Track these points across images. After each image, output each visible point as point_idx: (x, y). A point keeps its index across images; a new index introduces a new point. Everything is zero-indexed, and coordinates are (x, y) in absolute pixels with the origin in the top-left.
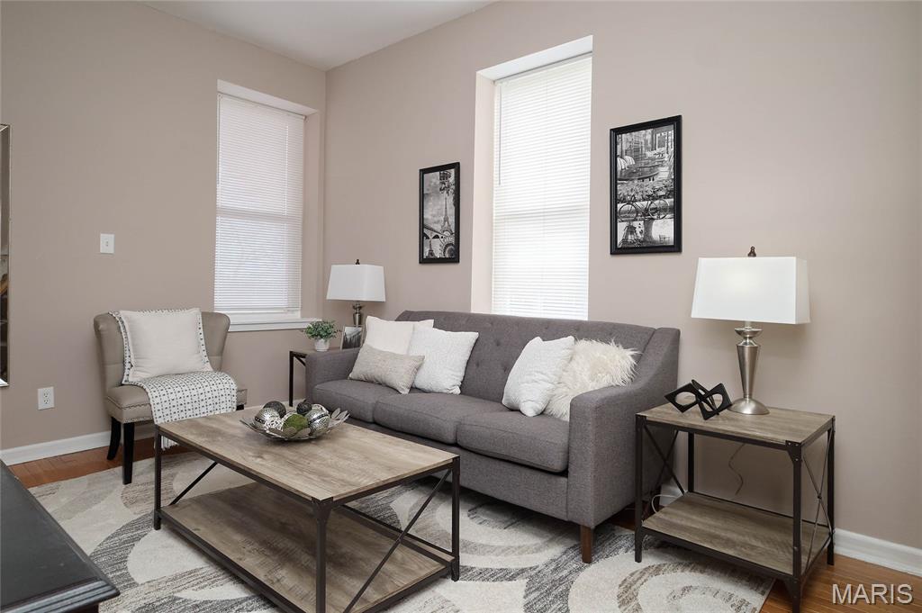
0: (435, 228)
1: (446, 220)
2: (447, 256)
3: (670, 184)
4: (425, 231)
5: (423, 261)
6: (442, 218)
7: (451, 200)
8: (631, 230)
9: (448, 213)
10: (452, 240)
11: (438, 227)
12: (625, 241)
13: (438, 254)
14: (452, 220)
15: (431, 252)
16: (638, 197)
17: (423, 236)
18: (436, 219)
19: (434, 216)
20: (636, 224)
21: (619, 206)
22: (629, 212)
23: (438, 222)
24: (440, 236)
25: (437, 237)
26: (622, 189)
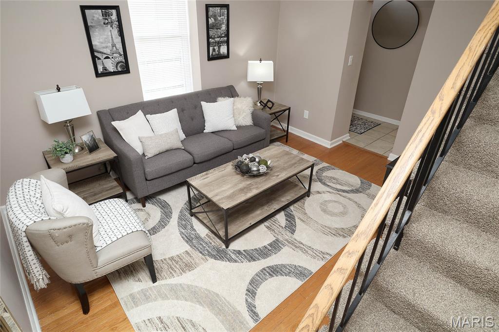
0: (105, 52)
1: (114, 45)
2: (120, 69)
3: (225, 31)
4: (96, 54)
5: (98, 75)
6: (110, 45)
7: (115, 32)
8: (214, 50)
9: (114, 41)
10: (122, 59)
11: (108, 51)
12: (212, 54)
13: (111, 68)
14: (119, 46)
15: (105, 69)
16: (216, 36)
17: (94, 58)
18: (104, 45)
19: (102, 43)
20: (215, 48)
21: (210, 40)
22: (213, 43)
23: (107, 47)
24: (111, 57)
25: (107, 58)
26: (211, 33)
